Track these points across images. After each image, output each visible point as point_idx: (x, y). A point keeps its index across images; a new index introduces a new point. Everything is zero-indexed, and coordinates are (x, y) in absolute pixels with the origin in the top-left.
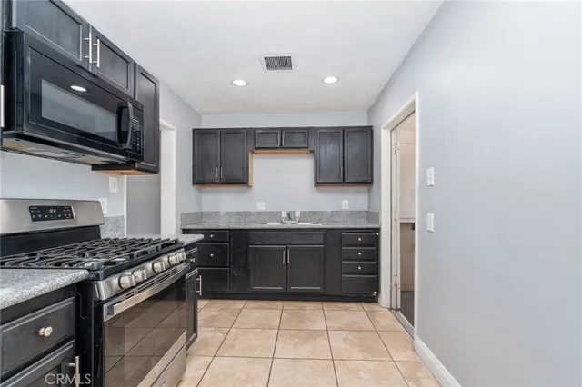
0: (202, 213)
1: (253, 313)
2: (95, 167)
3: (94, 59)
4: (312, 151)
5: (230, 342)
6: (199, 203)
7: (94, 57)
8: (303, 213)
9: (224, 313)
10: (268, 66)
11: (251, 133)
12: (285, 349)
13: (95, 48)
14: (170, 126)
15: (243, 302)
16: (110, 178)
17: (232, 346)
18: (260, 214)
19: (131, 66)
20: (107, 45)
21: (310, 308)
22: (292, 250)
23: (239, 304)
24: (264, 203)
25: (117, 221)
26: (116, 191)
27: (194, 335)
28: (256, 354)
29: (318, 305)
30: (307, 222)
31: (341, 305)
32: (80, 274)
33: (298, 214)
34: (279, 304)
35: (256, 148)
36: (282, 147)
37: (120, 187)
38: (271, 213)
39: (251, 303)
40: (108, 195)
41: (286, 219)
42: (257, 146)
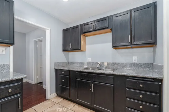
4: (111, 30)
15: (74, 105)
24: (90, 58)
38: (93, 63)
39: (76, 107)
42: (83, 32)
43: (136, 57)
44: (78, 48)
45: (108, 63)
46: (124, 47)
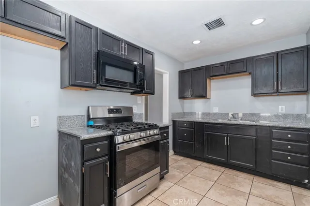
0: (184, 113)
1: (204, 169)
2: (132, 93)
3: (124, 53)
4: (250, 73)
5: (185, 180)
6: (183, 108)
7: (125, 52)
8: (244, 115)
9: (189, 165)
10: (209, 29)
11: (208, 68)
12: (213, 194)
13: (125, 48)
14: (166, 72)
15: (201, 162)
16: (138, 98)
17: (185, 182)
18: (215, 114)
19: (141, 51)
20: (130, 45)
21: (242, 177)
22: (231, 137)
23: (198, 163)
24: (217, 108)
25: (140, 115)
26: (140, 102)
27: (166, 170)
28: (196, 191)
29: (251, 177)
30: (248, 120)
31: (270, 181)
32: (110, 133)
33: (240, 115)
34: (222, 169)
35: (211, 77)
36: (228, 74)
37: (142, 101)
38: (222, 114)
39: (205, 164)
40: (136, 104)
41: (231, 118)
42: (211, 75)
43: (284, 107)
44: (203, 95)
45: (243, 114)
46: (267, 94)
